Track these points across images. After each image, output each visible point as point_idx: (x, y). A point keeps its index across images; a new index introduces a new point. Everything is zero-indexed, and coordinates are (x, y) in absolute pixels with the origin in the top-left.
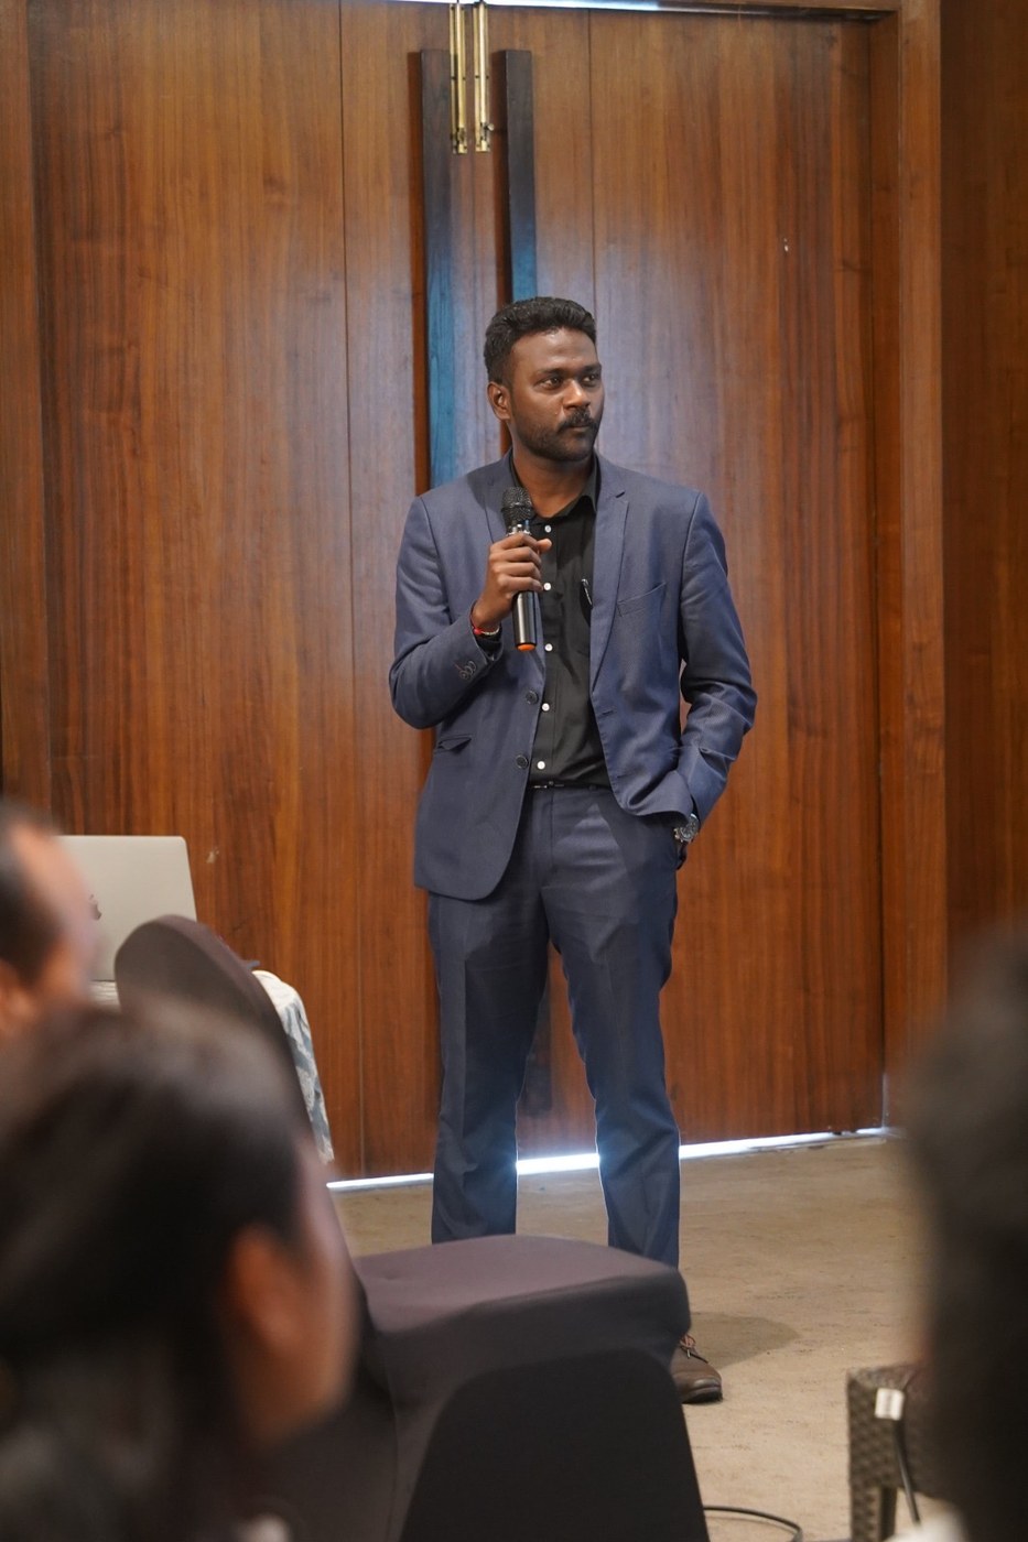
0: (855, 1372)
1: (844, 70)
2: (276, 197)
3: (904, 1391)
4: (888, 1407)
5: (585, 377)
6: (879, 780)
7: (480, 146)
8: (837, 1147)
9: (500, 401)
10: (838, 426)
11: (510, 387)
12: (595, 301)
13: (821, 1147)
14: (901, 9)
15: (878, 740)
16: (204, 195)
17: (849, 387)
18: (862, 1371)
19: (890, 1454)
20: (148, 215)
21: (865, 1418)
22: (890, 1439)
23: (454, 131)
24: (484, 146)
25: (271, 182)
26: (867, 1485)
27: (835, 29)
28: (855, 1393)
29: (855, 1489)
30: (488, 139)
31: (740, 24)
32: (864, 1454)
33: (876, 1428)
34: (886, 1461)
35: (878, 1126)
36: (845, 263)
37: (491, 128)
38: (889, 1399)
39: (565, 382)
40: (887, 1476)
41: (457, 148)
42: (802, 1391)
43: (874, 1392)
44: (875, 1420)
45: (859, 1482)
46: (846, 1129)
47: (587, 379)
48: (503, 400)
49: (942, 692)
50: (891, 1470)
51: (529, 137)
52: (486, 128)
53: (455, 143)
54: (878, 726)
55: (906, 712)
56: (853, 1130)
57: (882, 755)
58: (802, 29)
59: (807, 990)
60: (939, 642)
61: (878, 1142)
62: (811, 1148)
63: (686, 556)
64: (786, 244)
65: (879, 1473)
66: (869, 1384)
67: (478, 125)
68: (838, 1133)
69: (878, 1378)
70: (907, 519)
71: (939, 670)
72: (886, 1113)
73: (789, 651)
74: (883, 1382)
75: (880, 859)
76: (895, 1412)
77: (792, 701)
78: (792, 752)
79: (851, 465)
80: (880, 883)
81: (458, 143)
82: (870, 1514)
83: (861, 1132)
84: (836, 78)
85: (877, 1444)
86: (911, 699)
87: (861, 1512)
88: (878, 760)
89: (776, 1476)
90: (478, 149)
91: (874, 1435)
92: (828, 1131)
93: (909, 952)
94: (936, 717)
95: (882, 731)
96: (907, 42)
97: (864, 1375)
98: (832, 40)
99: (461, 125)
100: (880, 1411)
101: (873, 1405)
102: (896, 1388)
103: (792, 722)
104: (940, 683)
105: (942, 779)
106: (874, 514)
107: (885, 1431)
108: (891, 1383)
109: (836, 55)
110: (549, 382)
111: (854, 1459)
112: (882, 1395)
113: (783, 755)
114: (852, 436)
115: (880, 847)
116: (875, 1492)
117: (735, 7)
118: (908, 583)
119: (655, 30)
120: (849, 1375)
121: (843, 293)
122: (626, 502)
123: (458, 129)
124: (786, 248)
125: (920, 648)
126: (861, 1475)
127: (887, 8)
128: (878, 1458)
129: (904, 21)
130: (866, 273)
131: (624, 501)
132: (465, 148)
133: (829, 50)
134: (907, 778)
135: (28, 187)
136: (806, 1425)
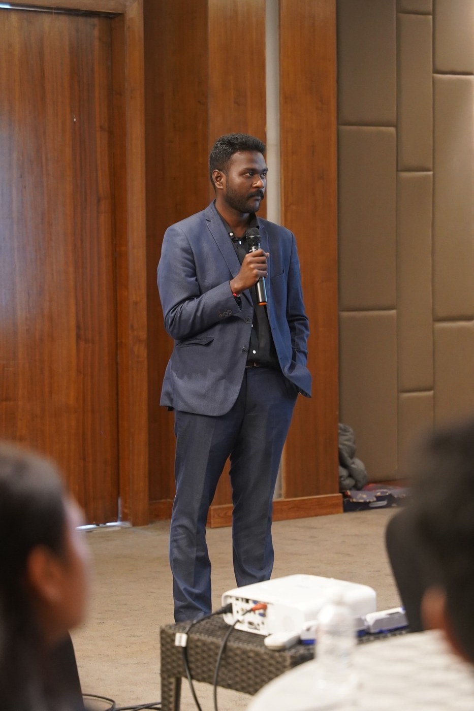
0: (164, 627)
1: (100, 39)
3: (187, 633)
4: (180, 642)
6: (117, 363)
8: (98, 531)
9: (219, 179)
10: (99, 201)
13: (91, 531)
14: (126, 12)
15: (117, 346)
17: (103, 185)
18: (166, 626)
19: (181, 662)
21: (169, 647)
22: (181, 656)
26: (169, 677)
27: (96, 21)
28: (164, 636)
29: (163, 679)
31: (54, 16)
32: (168, 663)
33: (174, 651)
34: (179, 666)
35: (116, 521)
36: (101, 127)
38: (181, 637)
39: (255, 176)
40: (179, 673)
42: (103, 641)
43: (174, 635)
44: (174, 647)
45: (165, 676)
46: (101, 523)
48: (221, 179)
49: (146, 323)
50: (181, 670)
54: (117, 339)
55: (130, 332)
56: (105, 523)
57: (119, 352)
58: (81, 20)
59: (84, 459)
60: (145, 301)
61: (117, 529)
62: (87, 532)
64: (75, 118)
65: (175, 672)
66: (171, 631)
68: (98, 525)
69: (175, 629)
70: (130, 245)
71: (145, 313)
72: (120, 516)
73: (77, 304)
74: (177, 630)
75: (117, 399)
76: (183, 644)
77: (78, 327)
78: (78, 351)
79: (104, 219)
80: (118, 411)
82: (171, 690)
83: (108, 524)
84: (97, 43)
85: (174, 658)
86: (132, 327)
87: (166, 689)
88: (117, 355)
89: (98, 679)
91: (173, 654)
92: (93, 524)
93: (131, 442)
94: (143, 335)
95: (119, 341)
96: (129, 27)
97: (168, 627)
98: (94, 25)
100: (177, 643)
101: (173, 641)
102: (182, 633)
103: (78, 337)
104: (145, 319)
105: (146, 362)
106: (114, 242)
107: (179, 652)
108: (181, 630)
109: (96, 33)
110: (248, 175)
111: (163, 665)
112: (178, 635)
113: (74, 352)
114: (105, 206)
115: (117, 394)
116: (173, 680)
117: (51, 8)
118: (131, 274)
119: (14, 17)
120: (161, 628)
121: (100, 141)
124: (75, 120)
125: (136, 303)
126: (166, 672)
127: (120, 12)
128: (175, 665)
129: (127, 18)
130: (111, 133)
133: (93, 30)
134: (130, 362)
136: (108, 656)
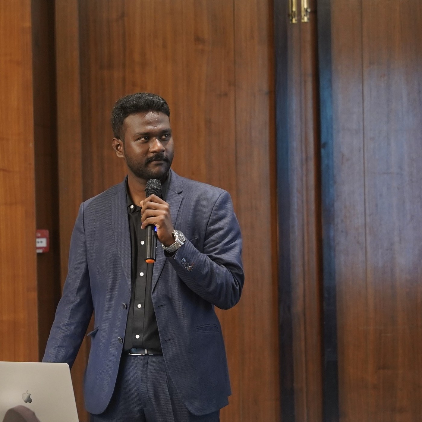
2: (200, 47)
5: (163, 135)
7: (304, 19)
9: (119, 147)
11: (123, 141)
12: (363, 93)
16: (165, 46)
20: (137, 57)
23: (290, 12)
24: (306, 19)
25: (198, 39)
30: (308, 16)
37: (309, 10)
39: (151, 140)
41: (292, 20)
47: (164, 137)
48: (121, 147)
51: (328, 14)
52: (307, 11)
53: (291, 18)
63: (209, 224)
67: (303, 10)
81: (292, 18)
90: (303, 21)
99: (294, 9)
110: (143, 139)
122: (182, 197)
123: (292, 11)
131: (181, 196)
132: (296, 20)
135: (76, 45)
